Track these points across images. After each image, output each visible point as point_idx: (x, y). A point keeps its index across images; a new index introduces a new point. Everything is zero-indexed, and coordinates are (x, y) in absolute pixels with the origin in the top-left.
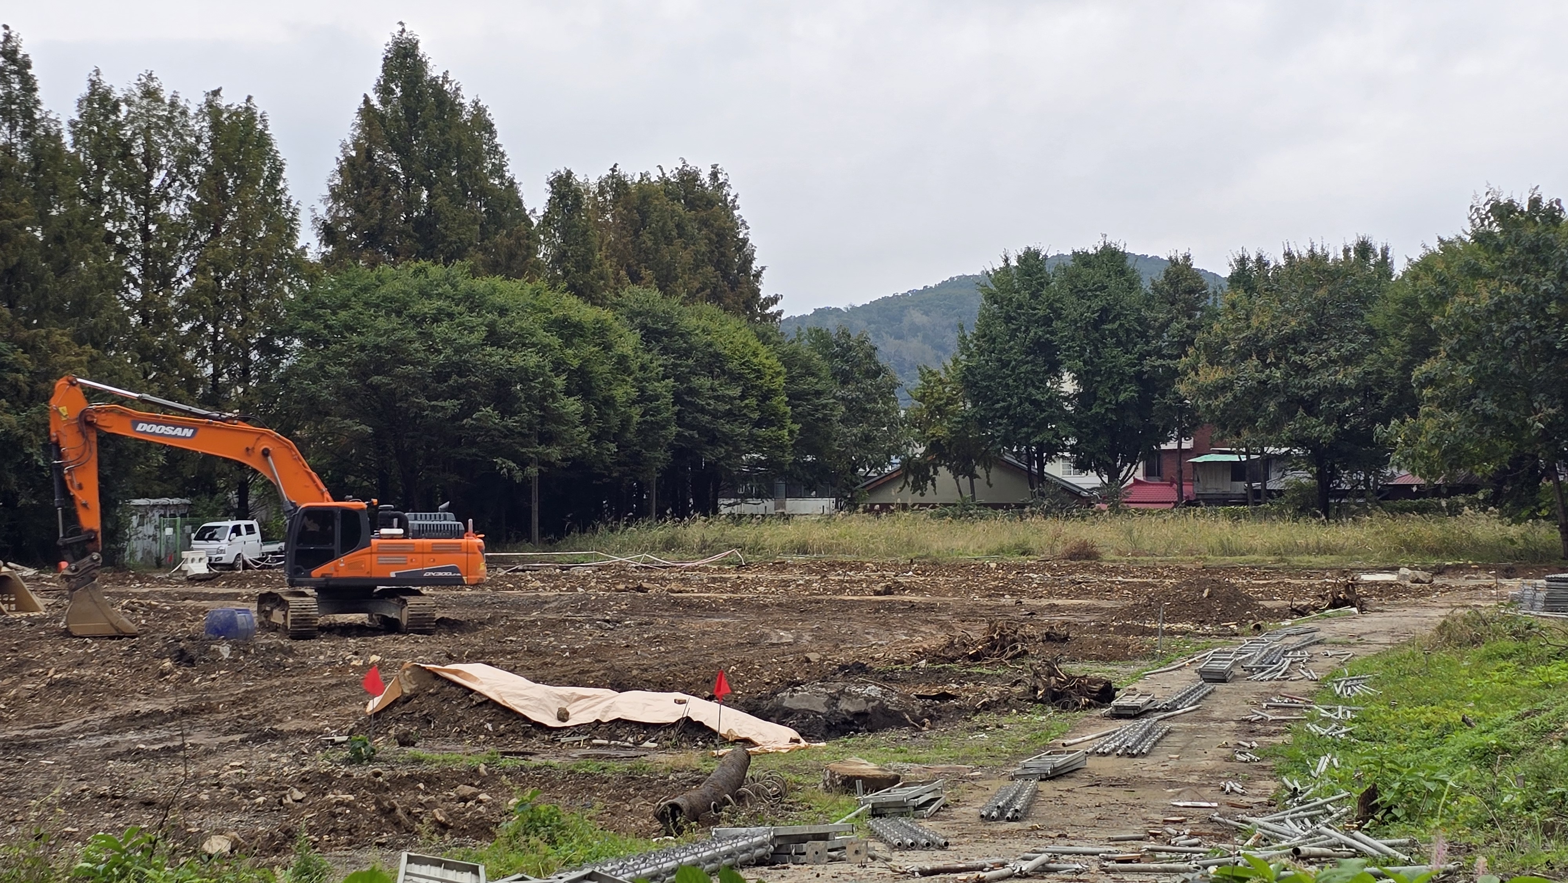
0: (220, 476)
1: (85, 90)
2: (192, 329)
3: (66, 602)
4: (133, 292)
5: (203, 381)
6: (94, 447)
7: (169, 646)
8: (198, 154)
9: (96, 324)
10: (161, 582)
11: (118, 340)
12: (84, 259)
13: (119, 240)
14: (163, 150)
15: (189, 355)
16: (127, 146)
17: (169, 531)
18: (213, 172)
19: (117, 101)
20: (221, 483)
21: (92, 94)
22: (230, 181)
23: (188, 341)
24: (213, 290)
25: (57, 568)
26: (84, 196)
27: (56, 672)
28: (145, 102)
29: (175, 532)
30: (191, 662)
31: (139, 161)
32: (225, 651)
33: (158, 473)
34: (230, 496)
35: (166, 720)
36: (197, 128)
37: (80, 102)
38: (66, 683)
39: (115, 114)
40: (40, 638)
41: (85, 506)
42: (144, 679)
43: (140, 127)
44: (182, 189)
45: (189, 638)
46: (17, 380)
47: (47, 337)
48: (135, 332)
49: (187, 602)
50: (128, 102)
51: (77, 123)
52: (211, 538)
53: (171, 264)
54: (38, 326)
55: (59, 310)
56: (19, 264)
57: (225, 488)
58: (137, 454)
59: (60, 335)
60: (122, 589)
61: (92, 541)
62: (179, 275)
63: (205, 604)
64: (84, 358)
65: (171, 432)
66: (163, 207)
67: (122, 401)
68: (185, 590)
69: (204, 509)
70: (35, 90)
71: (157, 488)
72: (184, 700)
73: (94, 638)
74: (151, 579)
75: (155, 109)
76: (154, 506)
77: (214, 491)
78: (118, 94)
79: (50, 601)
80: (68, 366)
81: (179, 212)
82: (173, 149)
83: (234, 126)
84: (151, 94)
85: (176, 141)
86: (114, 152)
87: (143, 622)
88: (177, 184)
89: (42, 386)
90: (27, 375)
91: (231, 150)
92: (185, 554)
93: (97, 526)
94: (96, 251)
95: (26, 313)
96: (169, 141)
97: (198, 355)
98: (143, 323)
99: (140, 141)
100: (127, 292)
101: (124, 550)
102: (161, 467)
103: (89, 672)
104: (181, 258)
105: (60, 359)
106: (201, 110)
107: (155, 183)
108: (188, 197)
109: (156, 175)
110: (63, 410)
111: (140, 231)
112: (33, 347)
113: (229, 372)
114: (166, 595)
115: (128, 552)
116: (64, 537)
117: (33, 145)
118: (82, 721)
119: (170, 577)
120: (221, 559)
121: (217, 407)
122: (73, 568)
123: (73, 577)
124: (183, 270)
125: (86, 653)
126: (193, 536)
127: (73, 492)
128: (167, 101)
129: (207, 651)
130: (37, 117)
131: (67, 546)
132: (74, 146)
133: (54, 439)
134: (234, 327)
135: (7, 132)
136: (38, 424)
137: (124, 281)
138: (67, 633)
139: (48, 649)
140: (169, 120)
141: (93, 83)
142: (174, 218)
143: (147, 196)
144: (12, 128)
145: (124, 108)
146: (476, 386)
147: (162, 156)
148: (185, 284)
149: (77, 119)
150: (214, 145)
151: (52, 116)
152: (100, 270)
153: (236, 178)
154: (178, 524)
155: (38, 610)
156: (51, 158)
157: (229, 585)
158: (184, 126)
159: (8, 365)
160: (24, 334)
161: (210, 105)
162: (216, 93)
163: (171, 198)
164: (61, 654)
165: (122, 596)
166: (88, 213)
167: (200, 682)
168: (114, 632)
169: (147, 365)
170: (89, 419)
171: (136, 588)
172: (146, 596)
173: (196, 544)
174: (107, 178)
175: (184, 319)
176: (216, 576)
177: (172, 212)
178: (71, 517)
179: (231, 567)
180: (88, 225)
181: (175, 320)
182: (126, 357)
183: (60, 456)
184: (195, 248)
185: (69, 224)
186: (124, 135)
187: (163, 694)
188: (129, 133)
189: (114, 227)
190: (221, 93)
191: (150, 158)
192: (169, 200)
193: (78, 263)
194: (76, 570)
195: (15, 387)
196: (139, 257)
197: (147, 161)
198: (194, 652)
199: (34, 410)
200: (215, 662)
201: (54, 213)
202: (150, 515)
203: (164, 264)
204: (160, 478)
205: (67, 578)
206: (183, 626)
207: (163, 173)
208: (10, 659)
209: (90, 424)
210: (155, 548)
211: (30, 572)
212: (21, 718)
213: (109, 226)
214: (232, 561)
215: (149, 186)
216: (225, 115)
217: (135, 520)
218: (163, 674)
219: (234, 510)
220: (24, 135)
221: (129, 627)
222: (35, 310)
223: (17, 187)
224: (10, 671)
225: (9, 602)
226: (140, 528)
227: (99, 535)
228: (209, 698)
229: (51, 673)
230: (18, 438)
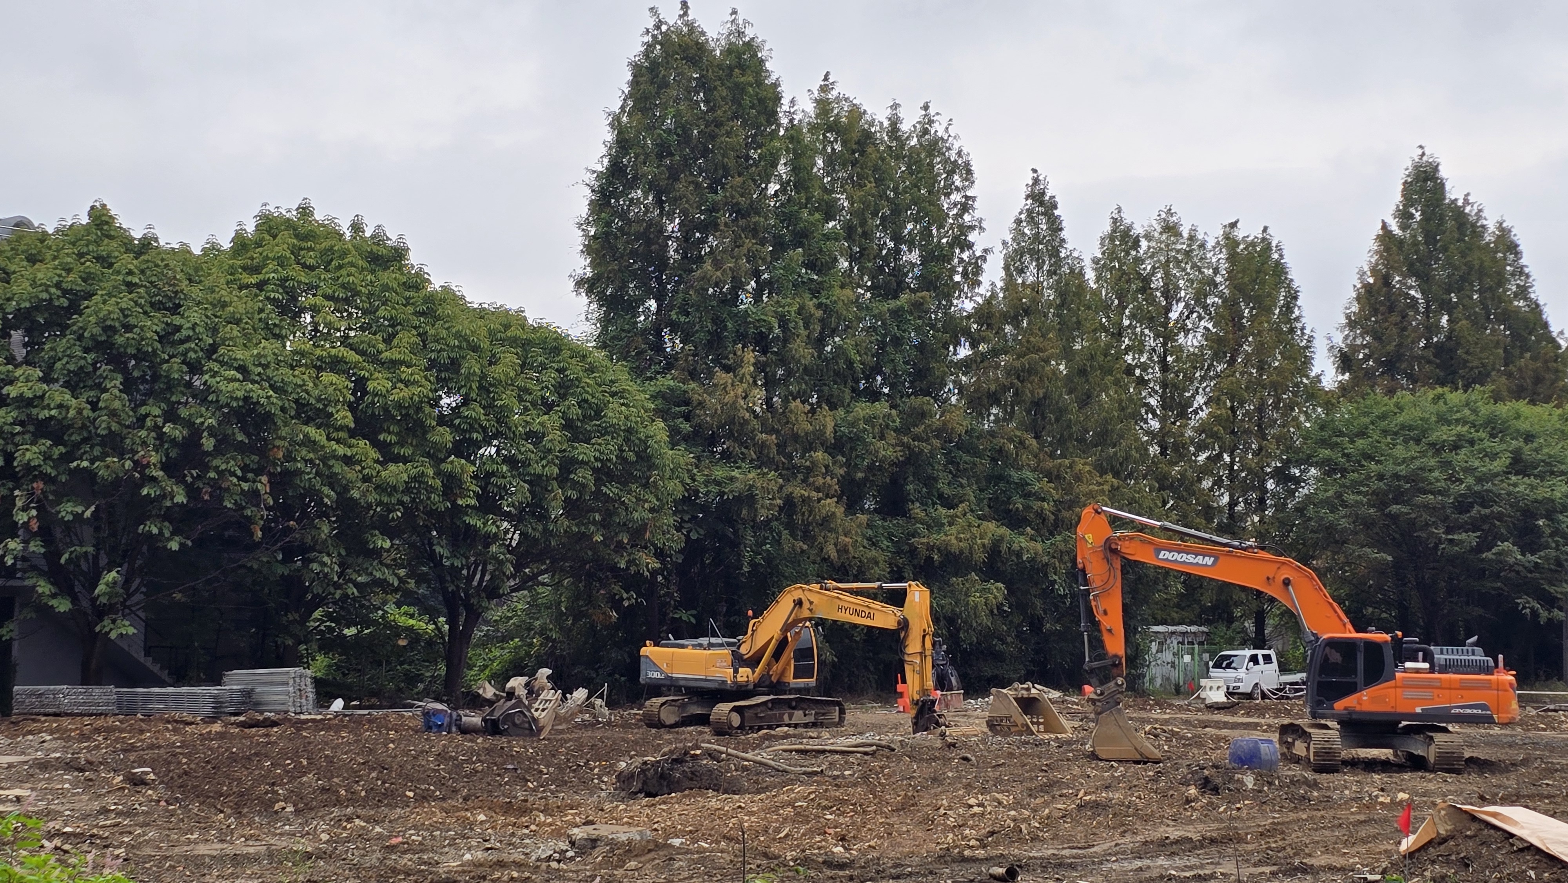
0: (1236, 605)
1: (1107, 228)
2: (1208, 458)
3: (1092, 725)
4: (1152, 423)
5: (1220, 509)
6: (1119, 574)
7: (1193, 773)
8: (1216, 285)
9: (1115, 453)
10: (1180, 708)
11: (1137, 470)
12: (1106, 390)
13: (1138, 372)
14: (1181, 283)
15: (1207, 484)
16: (1146, 280)
17: (1187, 658)
18: (1230, 304)
19: (1138, 236)
20: (1237, 613)
21: (1114, 231)
22: (1247, 311)
23: (1205, 471)
24: (1227, 420)
25: (1081, 691)
26: (1106, 331)
27: (1085, 794)
28: (1164, 237)
29: (1193, 659)
30: (1216, 791)
31: (1159, 294)
32: (1249, 781)
33: (1176, 600)
34: (1246, 624)
35: (1195, 848)
36: (1214, 260)
37: (1103, 239)
38: (1095, 805)
39: (1136, 249)
40: (1068, 760)
41: (1110, 631)
42: (1171, 806)
43: (1159, 261)
44: (1200, 321)
45: (1213, 767)
46: (1042, 509)
47: (1071, 467)
48: (1153, 462)
49: (1207, 729)
50: (1148, 237)
51: (1100, 260)
52: (1229, 666)
53: (1187, 394)
54: (1062, 456)
55: (1081, 440)
56: (1045, 397)
57: (1241, 617)
58: (1156, 582)
59: (1083, 465)
60: (1144, 714)
61: (1115, 665)
62: (1196, 405)
63: (1225, 732)
64: (1106, 487)
65: (1192, 561)
66: (1181, 339)
67: (1142, 528)
68: (1204, 717)
69: (1222, 637)
70: (1061, 229)
71: (1175, 615)
73: (1120, 761)
74: (1170, 706)
75: (1174, 243)
76: (1173, 633)
77: (1231, 620)
78: (1138, 230)
79: (1077, 724)
80: (1091, 495)
81: (1196, 344)
82: (1192, 282)
83: (1250, 258)
84: (1171, 229)
85: (1194, 274)
86: (1134, 287)
87: (1166, 748)
88: (1195, 315)
89: (1067, 515)
90: (1052, 503)
91: (1246, 280)
92: (1203, 682)
93: (1121, 652)
94: (1117, 382)
95: (1051, 444)
96: (1188, 274)
97: (1214, 484)
98: (1161, 453)
99: (1159, 275)
100: (1146, 422)
101: (1144, 676)
102: (1180, 595)
103: (1117, 796)
104: (1198, 388)
105: (1084, 488)
106: (1218, 243)
107: (1173, 315)
108: (1205, 328)
109: (1174, 307)
110: (1089, 537)
111: (1159, 362)
112: (1058, 477)
113: (1246, 501)
114: (1187, 722)
115: (1148, 678)
116: (1091, 661)
117: (1058, 282)
118: (1114, 844)
119: (1190, 704)
120: (1239, 688)
121: (1234, 535)
122: (1099, 692)
123: (1099, 700)
124: (1200, 400)
125: (1113, 776)
126: (1211, 664)
127: (1098, 618)
128: (1186, 235)
129: (1231, 780)
130: (1062, 255)
131: (1092, 671)
132: (1097, 282)
133: (1080, 566)
134: (1250, 456)
135: (1035, 271)
136: (1063, 552)
137: (1143, 411)
138: (1094, 756)
139: (1076, 771)
140: (1188, 254)
141: (1115, 221)
142: (1192, 350)
143: (1166, 328)
144: (1039, 267)
145: (1144, 244)
146: (1500, 517)
147: (1181, 289)
148: (1203, 414)
149: (1100, 256)
150: (1231, 276)
151: (1075, 254)
152: (1120, 401)
153: (1252, 309)
154: (1196, 651)
155: (1065, 732)
156: (1075, 294)
157: (1248, 714)
158: (1202, 258)
159: (1035, 494)
160: (1049, 464)
161: (1227, 237)
162: (1233, 225)
163: (1189, 330)
164: (1089, 776)
165: (1144, 721)
166: (1109, 346)
167: (1225, 811)
168: (1138, 757)
169: (1165, 493)
170: (1113, 546)
171: (1156, 714)
172: (1166, 722)
173: (1214, 672)
174: (1127, 312)
175: (1201, 447)
176: (1233, 705)
177: (1189, 343)
178: (1097, 642)
179: (1249, 696)
180: (1109, 358)
181: (1192, 449)
182: (1145, 486)
183: (1086, 582)
184: (1212, 379)
185: (1092, 357)
186: (1145, 269)
187: (1190, 822)
188: (1149, 267)
189: (1133, 360)
190: (1239, 225)
191: (1169, 291)
192: (1187, 332)
193: (1099, 395)
194: (1102, 694)
195: (1040, 516)
196: (1157, 388)
197: (1166, 294)
198: (1219, 781)
200: (1240, 792)
201: (1078, 347)
202: (1168, 641)
203: (1181, 395)
204: (1178, 606)
205: (1093, 701)
206: (1206, 753)
207: (1181, 305)
208: (1042, 779)
209: (1115, 552)
210: (1174, 675)
211: (1056, 695)
212: (1055, 837)
213: (1129, 358)
214: (1249, 691)
215: (1167, 318)
216: (1242, 247)
217: (1154, 647)
218: (1188, 801)
219: (1250, 639)
220: (1051, 273)
221: (1153, 753)
222: (1059, 440)
223: (1043, 323)
224: (1042, 791)
225: (1038, 724)
226: (1159, 655)
227: (1124, 661)
228: (1236, 828)
229: (1081, 794)
230: (1043, 566)
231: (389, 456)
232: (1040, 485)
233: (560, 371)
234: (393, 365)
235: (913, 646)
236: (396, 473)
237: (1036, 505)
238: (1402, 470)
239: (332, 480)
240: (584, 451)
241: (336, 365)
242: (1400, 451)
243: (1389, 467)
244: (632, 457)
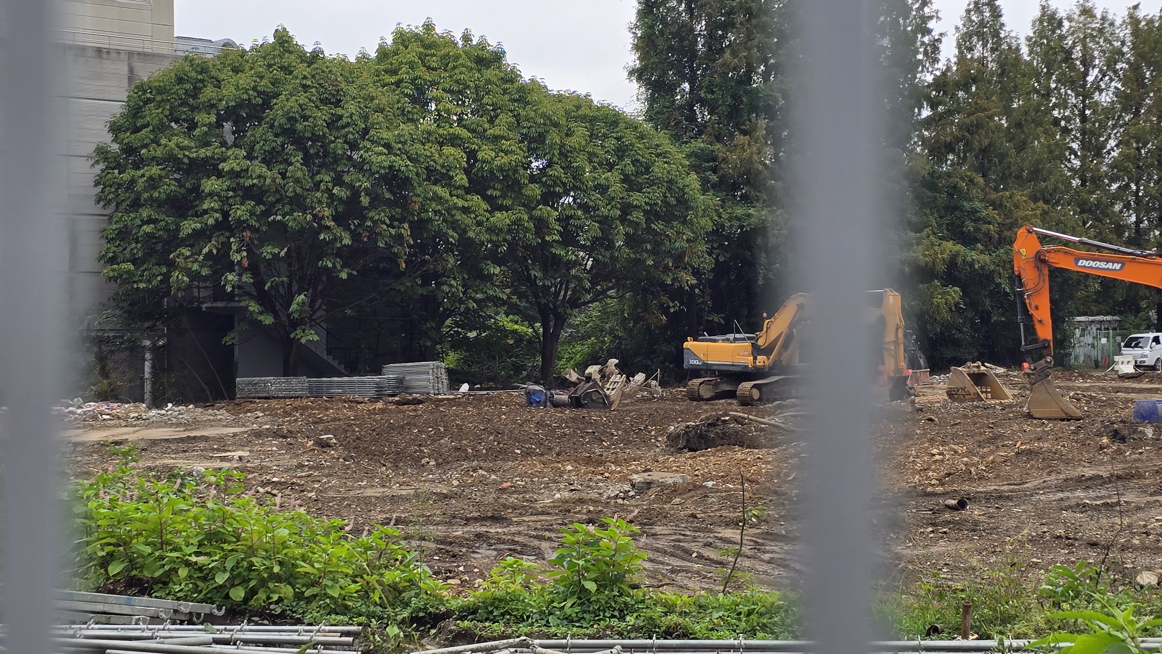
0: (1142, 299)
1: (1038, 13)
2: (1119, 187)
3: (1028, 392)
4: (1074, 162)
5: (1127, 227)
6: (1047, 278)
7: (1106, 427)
8: (1123, 54)
9: (1046, 187)
10: (1098, 379)
11: (1063, 198)
12: (1037, 138)
13: (1063, 123)
14: (1096, 53)
15: (1117, 208)
16: (1069, 52)
17: (1104, 341)
18: (1135, 68)
19: (1061, 19)
20: (1144, 304)
21: (1043, 15)
22: (1148, 73)
23: (1116, 197)
24: (1135, 158)
25: (1020, 367)
26: (1037, 92)
27: (1022, 444)
28: (1082, 18)
29: (1108, 341)
30: (1123, 440)
31: (1078, 63)
32: (1149, 432)
33: (1094, 297)
34: (1151, 314)
35: (1105, 483)
36: (1121, 35)
37: (1034, 22)
38: (1030, 452)
40: (1009, 419)
41: (1040, 321)
42: (1088, 452)
43: (1078, 37)
44: (1111, 82)
45: (1121, 422)
46: (989, 230)
47: (1011, 197)
48: (1076, 192)
49: (1119, 394)
50: (1070, 19)
51: (1031, 38)
52: (1136, 346)
53: (1102, 139)
54: (1004, 189)
55: (1019, 177)
56: (990, 145)
57: (1146, 308)
58: (1079, 282)
59: (1020, 196)
60: (1070, 384)
61: (1045, 348)
62: (1109, 147)
63: (1133, 396)
64: (1038, 212)
65: (1104, 266)
66: (1096, 96)
67: (1067, 243)
68: (1116, 385)
69: (1131, 324)
70: (1001, 16)
71: (1094, 309)
72: (1119, 468)
73: (1049, 419)
74: (1091, 377)
75: (1090, 23)
76: (1092, 322)
77: (1138, 310)
78: (1062, 14)
79: (1016, 392)
80: (1026, 218)
81: (1109, 100)
82: (1104, 52)
84: (1087, 12)
85: (1106, 46)
86: (1059, 58)
87: (1086, 408)
88: (1107, 78)
89: (1007, 233)
90: (996, 225)
91: (1146, 49)
92: (1116, 358)
93: (1050, 337)
94: (1046, 132)
95: (995, 181)
96: (1101, 46)
97: (1124, 207)
98: (1082, 185)
99: (1078, 48)
100: (1069, 161)
101: (1070, 355)
102: (1097, 293)
103: (1046, 445)
104: (1110, 134)
105: (1021, 213)
106: (1124, 22)
107: (1090, 79)
109: (1091, 72)
110: (1023, 251)
111: (1079, 115)
112: (1001, 205)
113: (1149, 220)
114: (1103, 389)
115: (1073, 356)
116: (1026, 345)
117: (999, 57)
118: (1042, 481)
119: (1106, 375)
120: (1144, 362)
121: (1139, 246)
122: (1032, 367)
123: (1033, 374)
124: (1112, 143)
125: (1044, 431)
126: (1123, 344)
127: (1031, 312)
128: (1099, 16)
129: (1135, 431)
130: (1002, 36)
131: (1027, 352)
132: (1029, 55)
133: (1017, 273)
134: (1152, 185)
135: (981, 49)
136: (1004, 261)
137: (1067, 153)
138: (1029, 416)
139: (1016, 427)
140: (1101, 31)
141: (1043, 8)
142: (1105, 105)
143: (1084, 89)
144: (984, 46)
145: (1066, 24)
147: (1095, 58)
148: (1115, 154)
149: (1032, 35)
150: (1135, 47)
151: (1013, 34)
152: (1050, 146)
153: (1153, 71)
154: (1111, 335)
155: (1008, 398)
156: (1013, 65)
157: (1151, 382)
158: (1112, 34)
159: (982, 219)
160: (994, 196)
161: (1131, 16)
162: (1136, 7)
163: (1103, 90)
164: (1025, 431)
165: (1069, 389)
166: (1040, 104)
167: (1130, 455)
168: (1064, 416)
169: (1085, 216)
170: (1042, 257)
171: (1080, 383)
172: (1087, 389)
173: (1125, 351)
174: (1054, 77)
175: (1113, 180)
176: (1140, 375)
177: (1103, 100)
178: (1031, 330)
179: (1153, 368)
180: (1039, 113)
181: (1106, 181)
182: (1069, 210)
183: (1021, 285)
184: (1121, 127)
185: (1026, 113)
186: (1067, 44)
187: (1102, 463)
188: (1070, 42)
189: (1060, 113)
190: (1140, 7)
191: (1086, 60)
192: (1101, 91)
193: (1032, 142)
194: (1035, 369)
195: (988, 235)
196: (1078, 135)
197: (1084, 62)
198: (1125, 432)
199: (1002, 251)
200: (1142, 440)
201: (1015, 106)
202: (1089, 328)
203: (1097, 140)
204: (1096, 301)
205: (1028, 375)
206: (1117, 412)
207: (1097, 70)
208: (988, 434)
209: (1043, 261)
210: (1094, 353)
211: (1001, 370)
212: (997, 476)
213: (1056, 113)
214: (1153, 364)
215: (1085, 81)
216: (1143, 23)
217: (1078, 332)
218: (1102, 448)
219: (1153, 325)
220: (993, 50)
221: (1075, 412)
222: (1002, 178)
223: (988, 88)
224: (988, 442)
225: (986, 392)
226: (1082, 338)
227: (1051, 344)
228: (1137, 467)
229: (1018, 444)
230: (990, 272)
231: (495, 207)
232: (987, 211)
233: (618, 139)
234: (496, 139)
236: (501, 218)
239: (454, 225)
240: (637, 198)
241: (454, 141)
244: (673, 201)
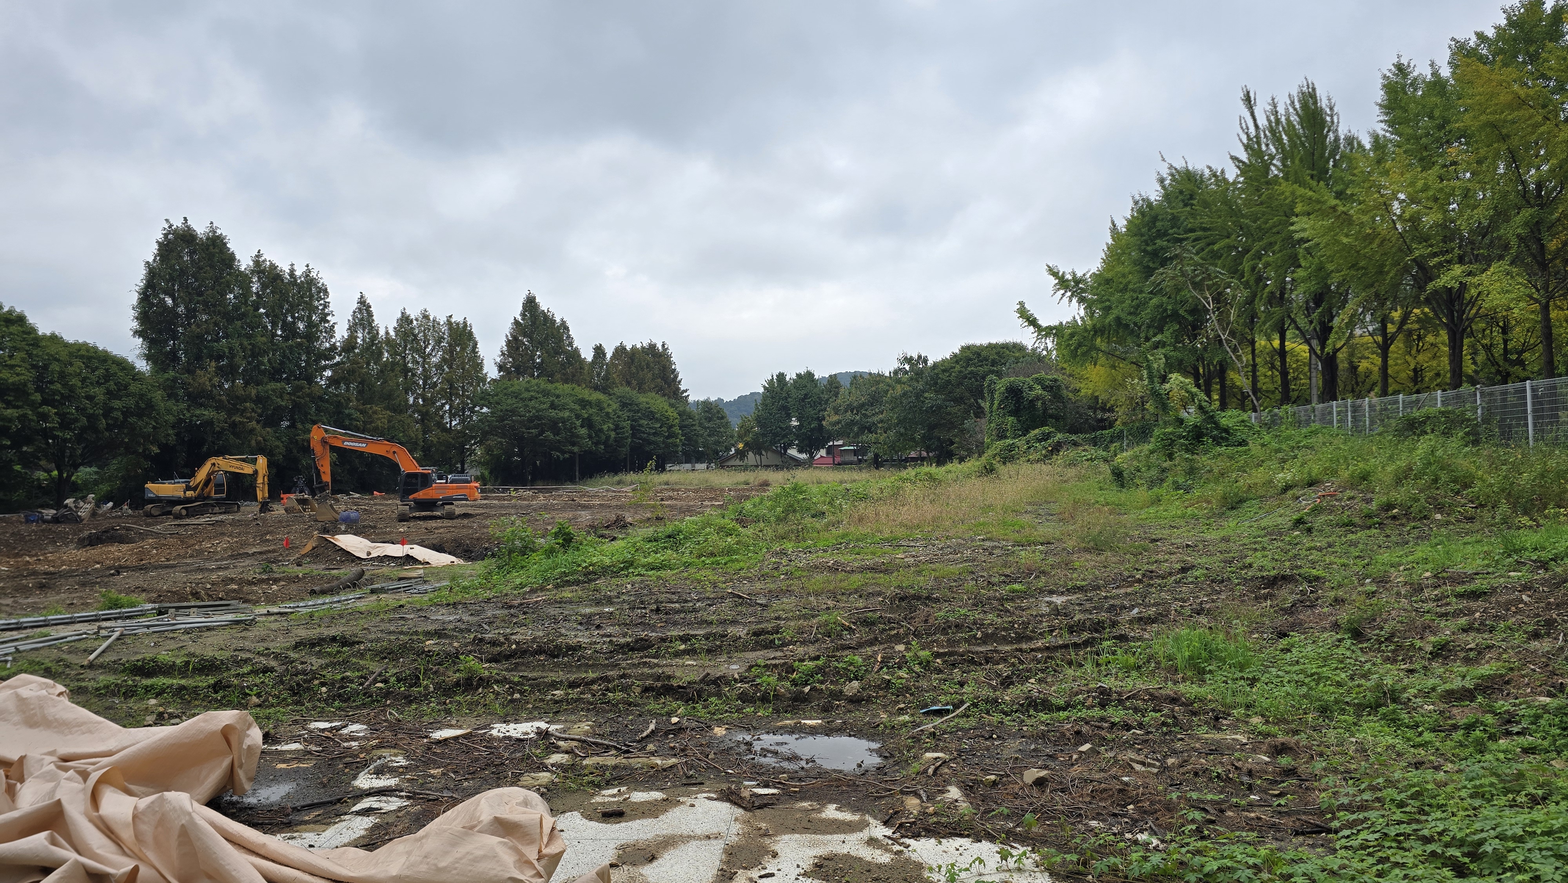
1: (399, 316)
14: (430, 338)
16: (416, 337)
18: (450, 346)
19: (412, 319)
21: (402, 318)
22: (457, 349)
28: (423, 320)
31: (421, 342)
36: (444, 329)
39: (411, 324)
43: (421, 329)
50: (416, 320)
83: (458, 329)
108: (441, 355)
153: (460, 348)
158: (439, 329)
161: (448, 321)
162: (451, 317)
183: (314, 455)
186: (415, 332)
188: (417, 332)
197: (425, 342)
207: (431, 346)
215: (425, 351)
216: (455, 325)
232: (357, 415)
235: (260, 480)
237: (355, 423)
238: (509, 408)
242: (509, 401)
243: (504, 407)
